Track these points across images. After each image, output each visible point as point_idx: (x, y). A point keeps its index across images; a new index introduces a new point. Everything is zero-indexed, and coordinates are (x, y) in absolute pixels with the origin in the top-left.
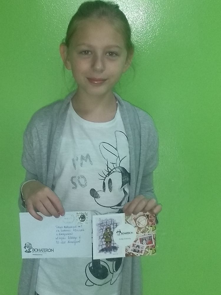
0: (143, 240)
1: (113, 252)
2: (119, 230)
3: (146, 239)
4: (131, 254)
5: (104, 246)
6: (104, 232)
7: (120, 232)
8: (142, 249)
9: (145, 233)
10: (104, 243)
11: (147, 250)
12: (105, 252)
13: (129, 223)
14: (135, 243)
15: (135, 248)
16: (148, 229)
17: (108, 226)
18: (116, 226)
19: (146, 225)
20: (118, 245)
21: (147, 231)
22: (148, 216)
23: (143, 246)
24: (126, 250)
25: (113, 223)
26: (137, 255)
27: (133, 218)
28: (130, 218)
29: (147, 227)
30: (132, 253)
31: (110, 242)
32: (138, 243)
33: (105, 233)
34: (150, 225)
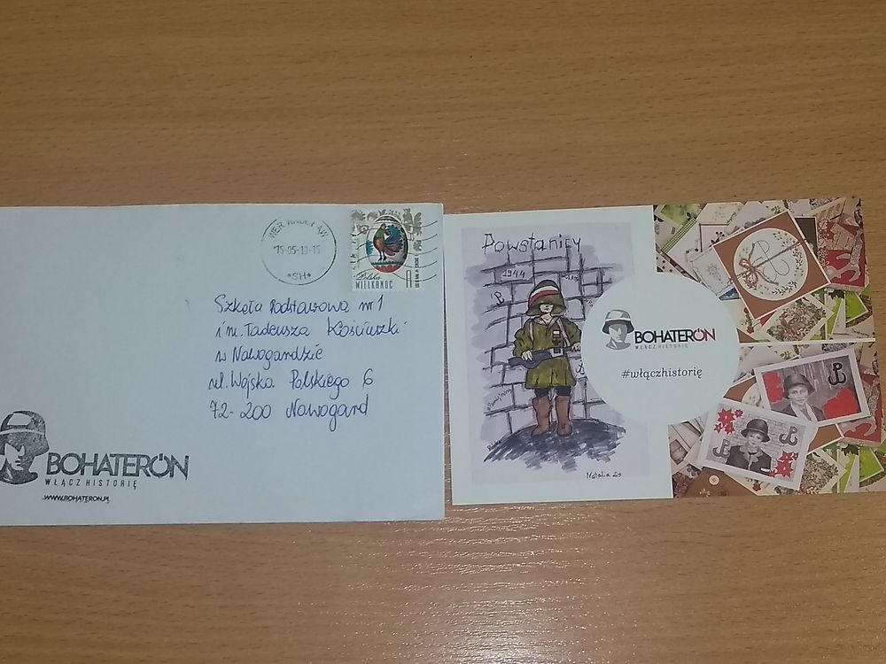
0: (789, 384)
1: (583, 461)
2: (617, 316)
3: (815, 383)
4: (714, 480)
5: (524, 419)
6: (516, 325)
7: (630, 327)
8: (788, 449)
9: (797, 337)
10: (525, 396)
11: (823, 454)
12: (527, 454)
13: (684, 272)
14: (733, 405)
15: (736, 439)
16: (818, 315)
17: (544, 283)
18: (601, 284)
19: (801, 282)
20: (618, 416)
21: (812, 325)
22: (808, 225)
23: (793, 430)
24: (678, 450)
25: (575, 265)
26: (757, 487)
27: (706, 242)
28: (690, 239)
29: (808, 295)
30: (720, 474)
31: (565, 391)
32: (757, 405)
33: (524, 329)
34: (829, 286)
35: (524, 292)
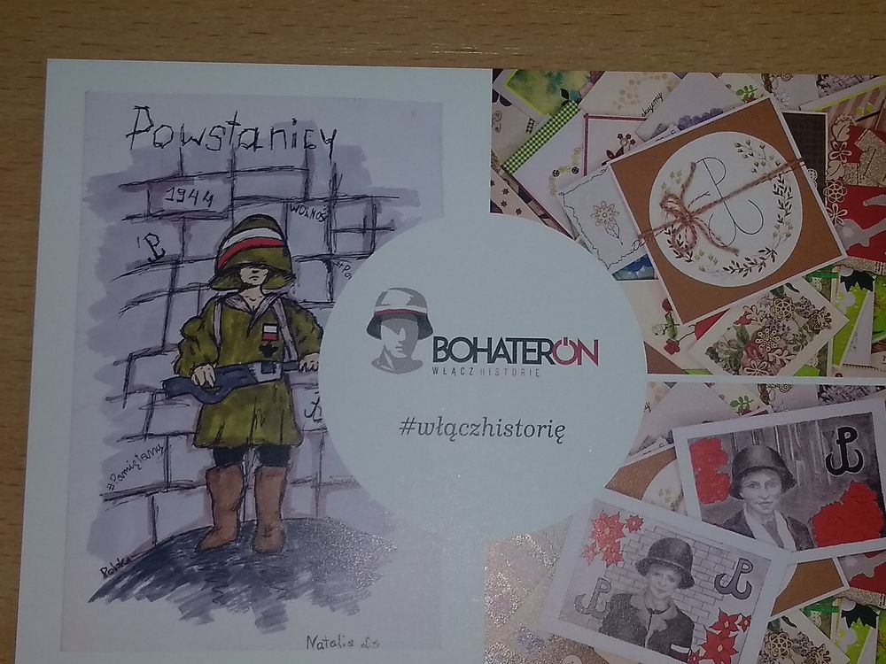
0: (743, 466)
1: (301, 610)
2: (399, 302)
3: (797, 467)
5: (184, 513)
6: (186, 307)
7: (423, 324)
8: (731, 606)
9: (770, 367)
10: (192, 463)
11: (803, 623)
12: (186, 591)
13: (545, 216)
14: (626, 505)
15: (625, 580)
16: (816, 321)
17: (252, 221)
18: (372, 232)
19: (785, 252)
21: (800, 343)
22: (808, 129)
23: (745, 566)
25: (320, 186)
27: (597, 154)
28: (562, 147)
29: (798, 280)
30: (586, 652)
31: (276, 455)
33: (202, 317)
34: (846, 263)
35: (208, 237)
